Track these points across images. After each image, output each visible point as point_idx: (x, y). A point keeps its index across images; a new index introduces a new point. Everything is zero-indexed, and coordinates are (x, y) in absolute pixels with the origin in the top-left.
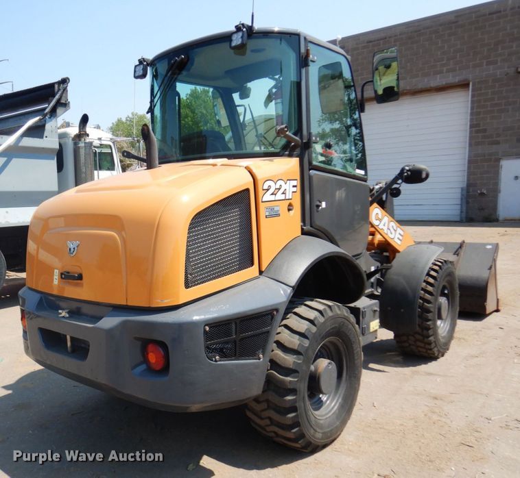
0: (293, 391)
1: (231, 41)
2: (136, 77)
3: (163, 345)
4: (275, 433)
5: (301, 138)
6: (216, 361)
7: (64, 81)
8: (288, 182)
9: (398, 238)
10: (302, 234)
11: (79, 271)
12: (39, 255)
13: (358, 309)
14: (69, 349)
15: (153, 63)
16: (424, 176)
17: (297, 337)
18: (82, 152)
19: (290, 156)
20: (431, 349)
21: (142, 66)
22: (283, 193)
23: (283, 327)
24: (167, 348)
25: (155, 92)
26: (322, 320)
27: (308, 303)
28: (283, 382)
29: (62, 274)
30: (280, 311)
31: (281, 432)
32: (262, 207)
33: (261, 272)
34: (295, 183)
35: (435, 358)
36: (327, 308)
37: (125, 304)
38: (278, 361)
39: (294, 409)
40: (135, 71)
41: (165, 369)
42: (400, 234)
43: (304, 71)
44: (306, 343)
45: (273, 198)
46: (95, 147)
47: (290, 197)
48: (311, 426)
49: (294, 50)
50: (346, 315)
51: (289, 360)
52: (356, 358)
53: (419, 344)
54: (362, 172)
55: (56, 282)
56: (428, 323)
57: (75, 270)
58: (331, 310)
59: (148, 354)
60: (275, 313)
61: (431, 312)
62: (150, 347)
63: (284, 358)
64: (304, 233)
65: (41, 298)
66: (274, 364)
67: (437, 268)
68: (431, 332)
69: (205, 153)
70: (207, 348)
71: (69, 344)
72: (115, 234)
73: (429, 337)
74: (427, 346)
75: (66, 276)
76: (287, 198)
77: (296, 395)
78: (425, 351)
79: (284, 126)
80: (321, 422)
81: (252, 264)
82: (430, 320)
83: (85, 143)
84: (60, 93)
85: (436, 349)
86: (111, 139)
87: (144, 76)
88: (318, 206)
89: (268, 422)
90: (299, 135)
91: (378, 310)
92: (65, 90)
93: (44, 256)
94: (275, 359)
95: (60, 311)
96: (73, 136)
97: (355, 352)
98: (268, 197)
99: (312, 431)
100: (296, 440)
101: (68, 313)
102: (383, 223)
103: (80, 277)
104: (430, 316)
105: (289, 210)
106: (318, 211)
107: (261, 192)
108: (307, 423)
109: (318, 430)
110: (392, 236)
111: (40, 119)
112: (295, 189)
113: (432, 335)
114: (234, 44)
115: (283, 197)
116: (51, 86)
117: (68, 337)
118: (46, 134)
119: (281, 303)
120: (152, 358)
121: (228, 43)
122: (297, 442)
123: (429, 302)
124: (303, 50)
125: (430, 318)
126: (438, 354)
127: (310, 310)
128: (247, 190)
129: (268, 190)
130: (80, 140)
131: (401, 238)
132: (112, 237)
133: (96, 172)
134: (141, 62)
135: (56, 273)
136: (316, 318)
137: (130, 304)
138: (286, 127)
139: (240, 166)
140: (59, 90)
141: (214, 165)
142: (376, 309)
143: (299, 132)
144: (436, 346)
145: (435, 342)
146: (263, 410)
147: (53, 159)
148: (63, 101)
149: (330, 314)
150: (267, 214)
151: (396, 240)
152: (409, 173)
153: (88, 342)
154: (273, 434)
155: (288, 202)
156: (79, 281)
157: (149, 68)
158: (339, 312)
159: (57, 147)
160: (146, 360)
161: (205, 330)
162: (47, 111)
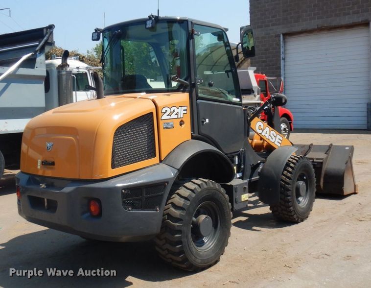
0: (180, 232)
1: (146, 24)
2: (93, 40)
3: (98, 201)
4: (171, 258)
5: (191, 82)
6: (129, 210)
7: (51, 27)
8: (180, 108)
9: (278, 142)
10: (192, 139)
11: (52, 160)
12: (29, 153)
13: (231, 186)
14: (46, 208)
15: (104, 31)
16: (284, 101)
17: (183, 200)
18: (64, 78)
19: (184, 91)
20: (292, 216)
21: (97, 34)
22: (176, 114)
23: (176, 195)
24: (100, 201)
25: (105, 49)
26: (199, 190)
27: (194, 180)
28: (174, 226)
29: (42, 162)
30: (170, 183)
31: (174, 257)
32: (161, 123)
33: (161, 161)
34: (185, 108)
35: (297, 223)
36: (203, 183)
37: (78, 178)
38: (172, 214)
39: (180, 242)
40: (93, 36)
41: (100, 215)
42: (279, 139)
43: (191, 41)
44: (188, 203)
45: (169, 117)
46: (73, 74)
47: (182, 117)
48: (193, 254)
49: (185, 30)
50: (218, 188)
51: (177, 213)
52: (226, 215)
53: (284, 212)
54: (238, 100)
55: (39, 167)
56: (288, 198)
57: (50, 160)
58: (207, 184)
59: (90, 206)
60: (166, 184)
61: (290, 190)
62: (92, 203)
63: (175, 212)
64: (193, 138)
65: (30, 178)
66: (170, 216)
67: (294, 161)
68: (290, 204)
69: (135, 89)
70: (124, 202)
71: (46, 204)
72: (73, 138)
73: (289, 207)
74: (289, 214)
75: (45, 163)
76: (179, 117)
77: (181, 234)
78: (288, 217)
79: (175, 76)
80: (201, 253)
81: (155, 156)
82: (289, 196)
83: (67, 71)
84: (47, 36)
85: (295, 216)
86: (87, 68)
87: (98, 39)
88: (203, 122)
89: (167, 252)
90: (189, 80)
91: (247, 187)
92: (51, 33)
93: (32, 153)
94: (170, 213)
95: (41, 184)
96: (57, 66)
97: (225, 211)
98: (165, 117)
99: (193, 257)
100: (182, 262)
101: (46, 185)
102: (265, 131)
103: (53, 164)
104: (289, 193)
105: (181, 125)
106: (203, 125)
107: (160, 114)
108: (189, 252)
109: (198, 257)
110: (273, 141)
111: (32, 55)
112: (185, 112)
113: (291, 206)
114: (148, 26)
115: (176, 117)
116: (41, 30)
117: (46, 200)
118: (36, 65)
119: (170, 179)
120: (93, 209)
121: (144, 25)
122: (183, 264)
123: (288, 184)
124: (190, 29)
125: (289, 194)
126: (298, 220)
127: (194, 184)
128: (152, 113)
129: (165, 113)
130: (62, 69)
131: (280, 142)
132: (72, 140)
133: (74, 92)
134: (96, 30)
135: (39, 161)
136: (195, 189)
137: (81, 178)
138: (176, 76)
139: (148, 99)
140: (47, 33)
141: (135, 98)
142: (245, 186)
143: (188, 78)
144: (295, 213)
145: (294, 210)
146: (163, 245)
147: (42, 83)
148: (50, 41)
149: (205, 186)
150: (165, 127)
151: (276, 143)
152: (274, 99)
153: (56, 201)
154: (170, 261)
155: (180, 120)
156: (53, 166)
157: (101, 34)
158: (212, 186)
159: (45, 74)
160: (89, 210)
161: (122, 192)
162: (38, 48)
